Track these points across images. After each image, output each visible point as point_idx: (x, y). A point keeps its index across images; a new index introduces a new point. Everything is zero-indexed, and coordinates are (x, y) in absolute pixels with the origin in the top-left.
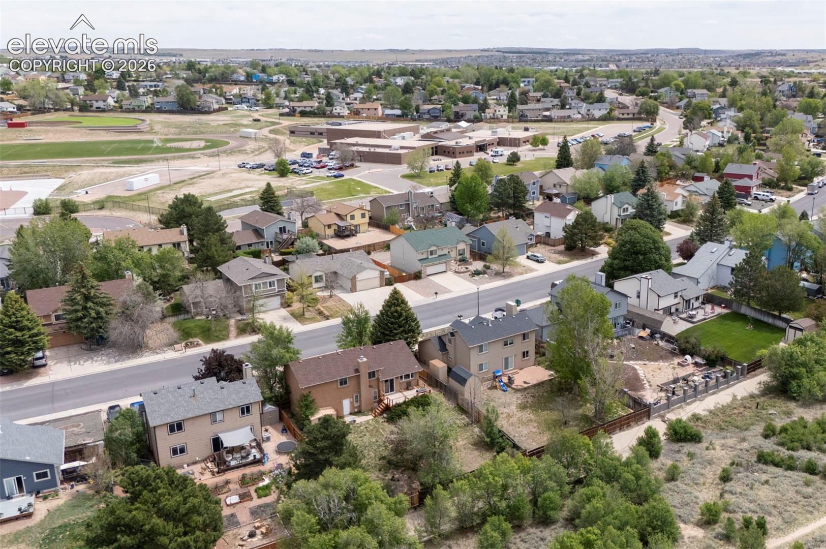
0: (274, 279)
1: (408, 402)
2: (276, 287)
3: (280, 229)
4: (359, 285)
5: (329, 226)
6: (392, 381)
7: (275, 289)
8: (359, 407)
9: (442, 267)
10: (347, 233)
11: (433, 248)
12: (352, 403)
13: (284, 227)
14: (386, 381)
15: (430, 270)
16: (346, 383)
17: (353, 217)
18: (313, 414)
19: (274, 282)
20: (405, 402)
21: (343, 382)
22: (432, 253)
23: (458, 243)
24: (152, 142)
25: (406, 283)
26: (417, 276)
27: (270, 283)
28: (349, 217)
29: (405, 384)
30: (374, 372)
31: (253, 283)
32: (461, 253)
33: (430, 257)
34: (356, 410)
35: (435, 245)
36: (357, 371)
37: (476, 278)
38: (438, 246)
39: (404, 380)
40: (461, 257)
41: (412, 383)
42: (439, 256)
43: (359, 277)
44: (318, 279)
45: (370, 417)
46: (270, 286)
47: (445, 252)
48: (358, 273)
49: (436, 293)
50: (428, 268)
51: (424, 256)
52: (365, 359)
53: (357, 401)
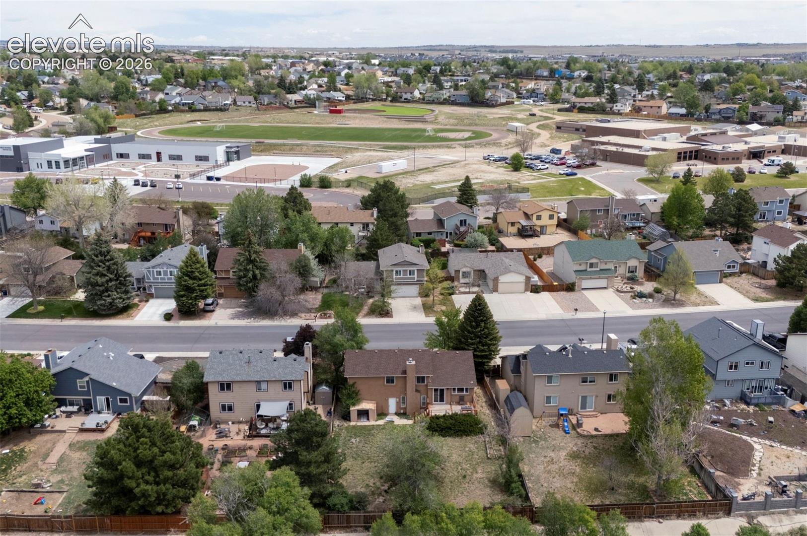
0: (415, 268)
1: (448, 416)
2: (416, 276)
3: (461, 221)
4: (501, 287)
5: (513, 224)
6: (442, 391)
7: (414, 278)
8: (405, 408)
9: (603, 283)
10: (530, 233)
11: (594, 261)
12: (398, 403)
13: (465, 221)
14: (436, 390)
15: (586, 284)
16: (392, 382)
17: (539, 218)
18: (354, 405)
19: (414, 271)
20: (444, 416)
21: (390, 380)
22: (591, 265)
23: (628, 259)
24: (425, 130)
25: (555, 294)
26: (570, 288)
27: (410, 271)
28: (535, 217)
29: (458, 397)
30: (423, 378)
31: (395, 269)
32: (632, 271)
33: (589, 270)
34: (402, 411)
35: (596, 258)
36: (405, 372)
37: (637, 301)
38: (600, 259)
39: (456, 393)
40: (630, 274)
41: (466, 399)
42: (601, 270)
43: (502, 279)
44: (466, 275)
45: (410, 422)
46: (410, 275)
47: (611, 266)
48: (501, 275)
49: (576, 310)
50: (583, 281)
51: (582, 268)
52: (414, 363)
53: (403, 403)
